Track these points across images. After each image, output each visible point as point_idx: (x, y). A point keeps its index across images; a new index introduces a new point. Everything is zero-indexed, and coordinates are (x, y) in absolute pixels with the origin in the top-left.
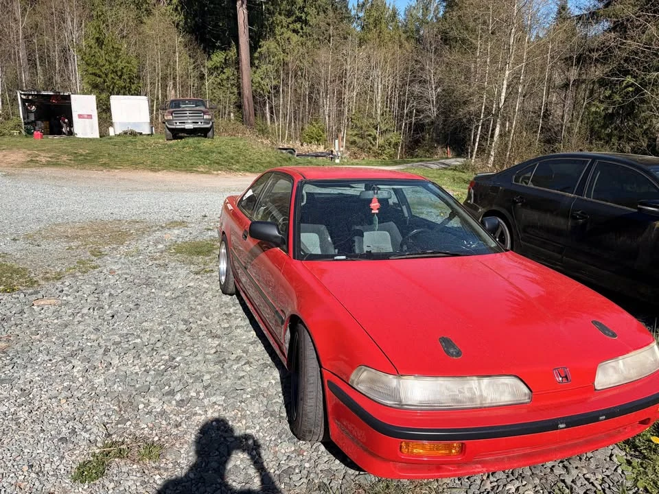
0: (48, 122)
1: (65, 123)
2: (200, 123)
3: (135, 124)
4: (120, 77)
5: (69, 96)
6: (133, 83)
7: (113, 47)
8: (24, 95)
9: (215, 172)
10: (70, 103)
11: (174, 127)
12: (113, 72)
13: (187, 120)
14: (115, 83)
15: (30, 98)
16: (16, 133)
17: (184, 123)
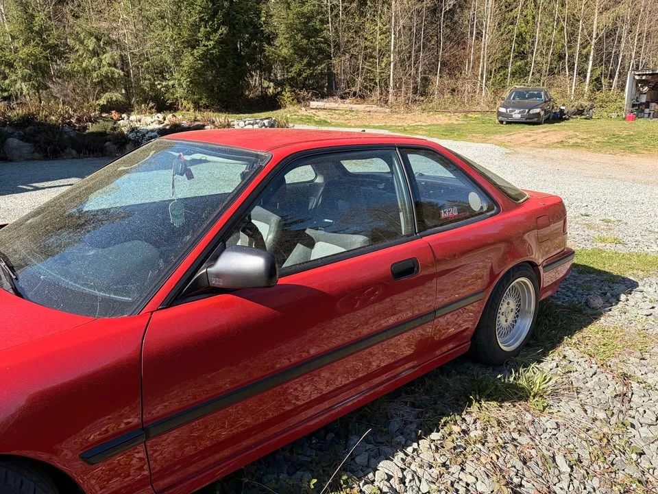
8: (639, 75)
15: (644, 78)
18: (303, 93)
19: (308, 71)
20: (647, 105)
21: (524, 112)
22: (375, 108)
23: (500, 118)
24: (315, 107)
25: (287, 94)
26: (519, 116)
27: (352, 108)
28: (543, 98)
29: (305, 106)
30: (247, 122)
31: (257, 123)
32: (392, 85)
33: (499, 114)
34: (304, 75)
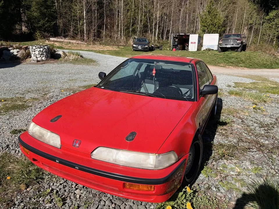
0: (182, 45)
1: (186, 45)
2: (234, 45)
3: (211, 46)
4: (214, 26)
5: (189, 35)
6: (219, 29)
7: (214, 14)
8: (175, 35)
9: (228, 67)
10: (189, 38)
11: (222, 46)
12: (212, 24)
13: (228, 43)
14: (212, 30)
15: (176, 36)
16: (168, 49)
17: (227, 45)
18: (46, 34)
19: (48, 24)
20: (177, 45)
21: (142, 47)
22: (80, 42)
23: (134, 49)
24: (52, 40)
25: (38, 34)
26: (141, 48)
27: (70, 42)
28: (147, 42)
29: (48, 40)
30: (37, 47)
31: (42, 48)
32: (85, 33)
33: (133, 47)
34: (46, 26)
